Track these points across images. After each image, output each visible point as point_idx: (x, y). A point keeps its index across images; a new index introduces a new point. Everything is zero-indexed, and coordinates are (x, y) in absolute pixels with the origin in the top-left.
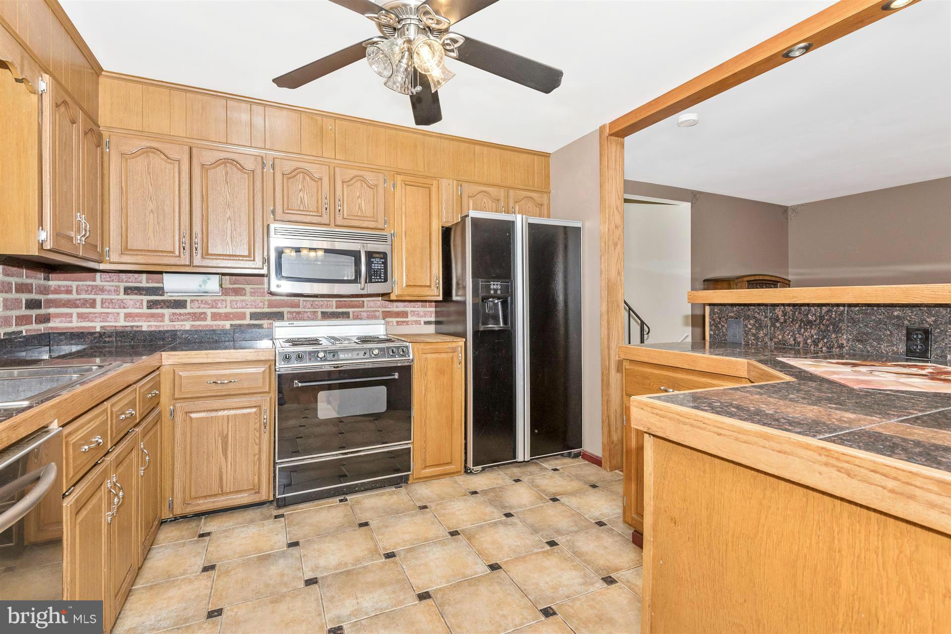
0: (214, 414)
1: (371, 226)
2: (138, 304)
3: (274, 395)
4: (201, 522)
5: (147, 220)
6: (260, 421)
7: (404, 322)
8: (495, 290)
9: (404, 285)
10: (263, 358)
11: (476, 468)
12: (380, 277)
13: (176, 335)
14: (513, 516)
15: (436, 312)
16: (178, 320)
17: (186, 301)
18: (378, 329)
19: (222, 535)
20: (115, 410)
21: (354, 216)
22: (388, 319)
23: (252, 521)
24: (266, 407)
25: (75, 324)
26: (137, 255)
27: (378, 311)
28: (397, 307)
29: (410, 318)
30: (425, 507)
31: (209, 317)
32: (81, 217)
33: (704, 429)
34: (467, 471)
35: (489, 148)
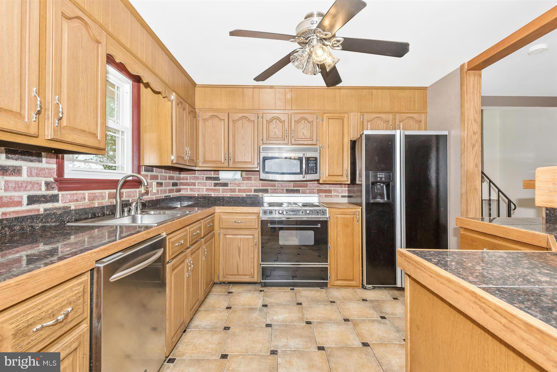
0: (235, 237)
1: (309, 143)
2: (210, 184)
3: (260, 230)
4: (230, 286)
5: (212, 147)
6: (254, 242)
7: (329, 196)
8: (381, 178)
9: (327, 175)
10: (255, 212)
11: (368, 286)
12: (313, 171)
13: (224, 199)
14: (386, 319)
15: (348, 190)
16: (225, 192)
17: (228, 183)
18: (314, 199)
19: (237, 294)
20: (191, 230)
21: (301, 139)
22: (320, 194)
23: (250, 291)
24: (256, 236)
25: (189, 193)
26: (209, 163)
27: (315, 189)
28: (325, 187)
29: (333, 194)
30: (334, 302)
31: (237, 191)
32: (187, 149)
33: (425, 272)
34: (363, 287)
35: (382, 90)
